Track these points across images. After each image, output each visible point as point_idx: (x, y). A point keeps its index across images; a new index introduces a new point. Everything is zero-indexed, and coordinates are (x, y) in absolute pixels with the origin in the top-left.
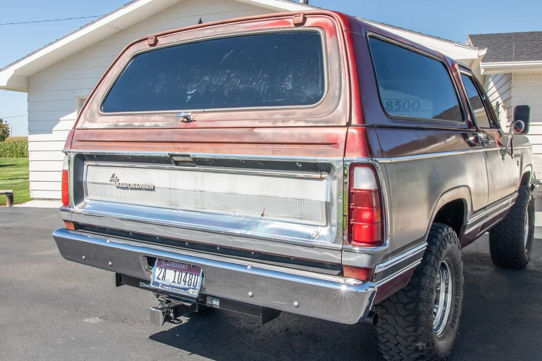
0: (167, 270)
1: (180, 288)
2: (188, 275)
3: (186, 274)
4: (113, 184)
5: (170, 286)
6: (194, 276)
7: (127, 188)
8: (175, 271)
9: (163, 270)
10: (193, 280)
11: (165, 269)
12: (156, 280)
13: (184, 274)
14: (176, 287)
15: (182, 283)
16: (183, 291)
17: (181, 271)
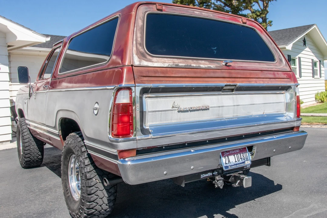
0: (229, 157)
1: (240, 163)
2: (241, 154)
3: (240, 154)
4: (175, 110)
5: (235, 165)
6: (244, 154)
7: (187, 111)
8: (234, 155)
9: (227, 157)
10: (245, 156)
11: (228, 156)
12: (225, 165)
13: (239, 155)
14: (238, 164)
15: (240, 160)
16: (243, 164)
17: (237, 153)
